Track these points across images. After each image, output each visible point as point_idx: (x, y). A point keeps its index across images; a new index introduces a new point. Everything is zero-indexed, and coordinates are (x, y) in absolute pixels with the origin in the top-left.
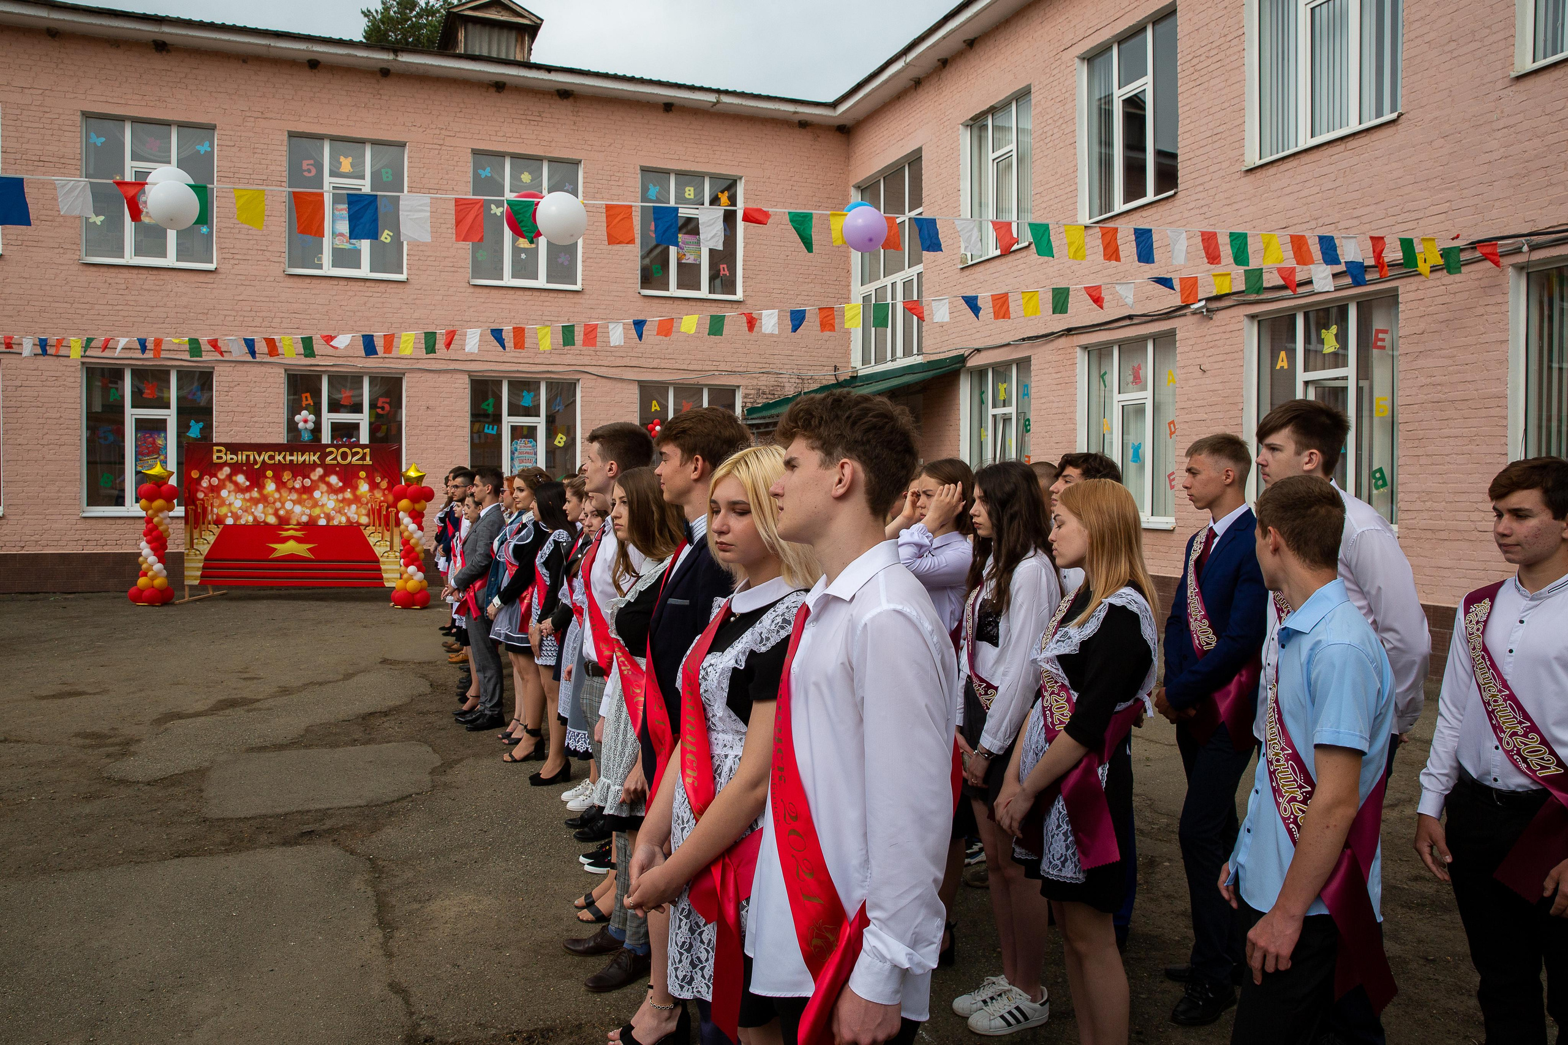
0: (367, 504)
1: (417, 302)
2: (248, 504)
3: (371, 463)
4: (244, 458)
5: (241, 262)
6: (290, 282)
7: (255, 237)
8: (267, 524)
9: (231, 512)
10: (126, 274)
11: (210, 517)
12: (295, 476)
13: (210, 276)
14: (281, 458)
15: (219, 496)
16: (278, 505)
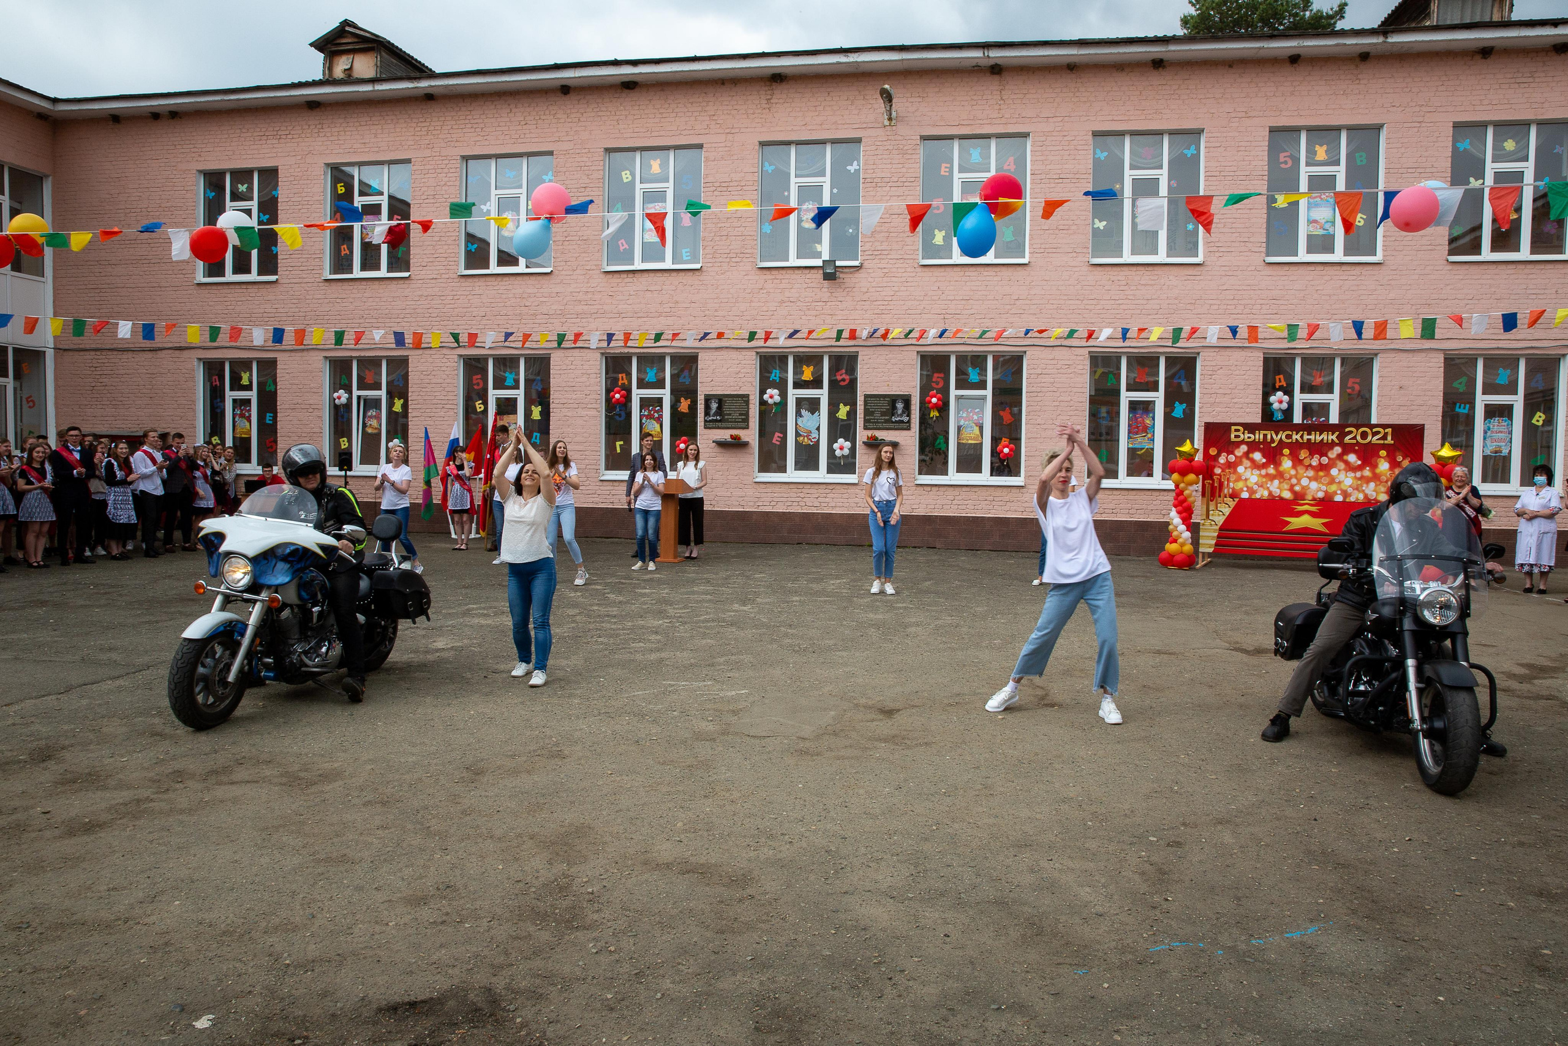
0: (1386, 482)
1: (1393, 282)
2: (1264, 480)
3: (1392, 442)
4: (1262, 437)
5: (1225, 254)
6: (1269, 271)
7: (1238, 230)
8: (1282, 499)
9: (1247, 487)
10: (1126, 271)
11: (1226, 491)
12: (1312, 455)
13: (1198, 268)
14: (1298, 437)
15: (1235, 472)
16: (1294, 481)
